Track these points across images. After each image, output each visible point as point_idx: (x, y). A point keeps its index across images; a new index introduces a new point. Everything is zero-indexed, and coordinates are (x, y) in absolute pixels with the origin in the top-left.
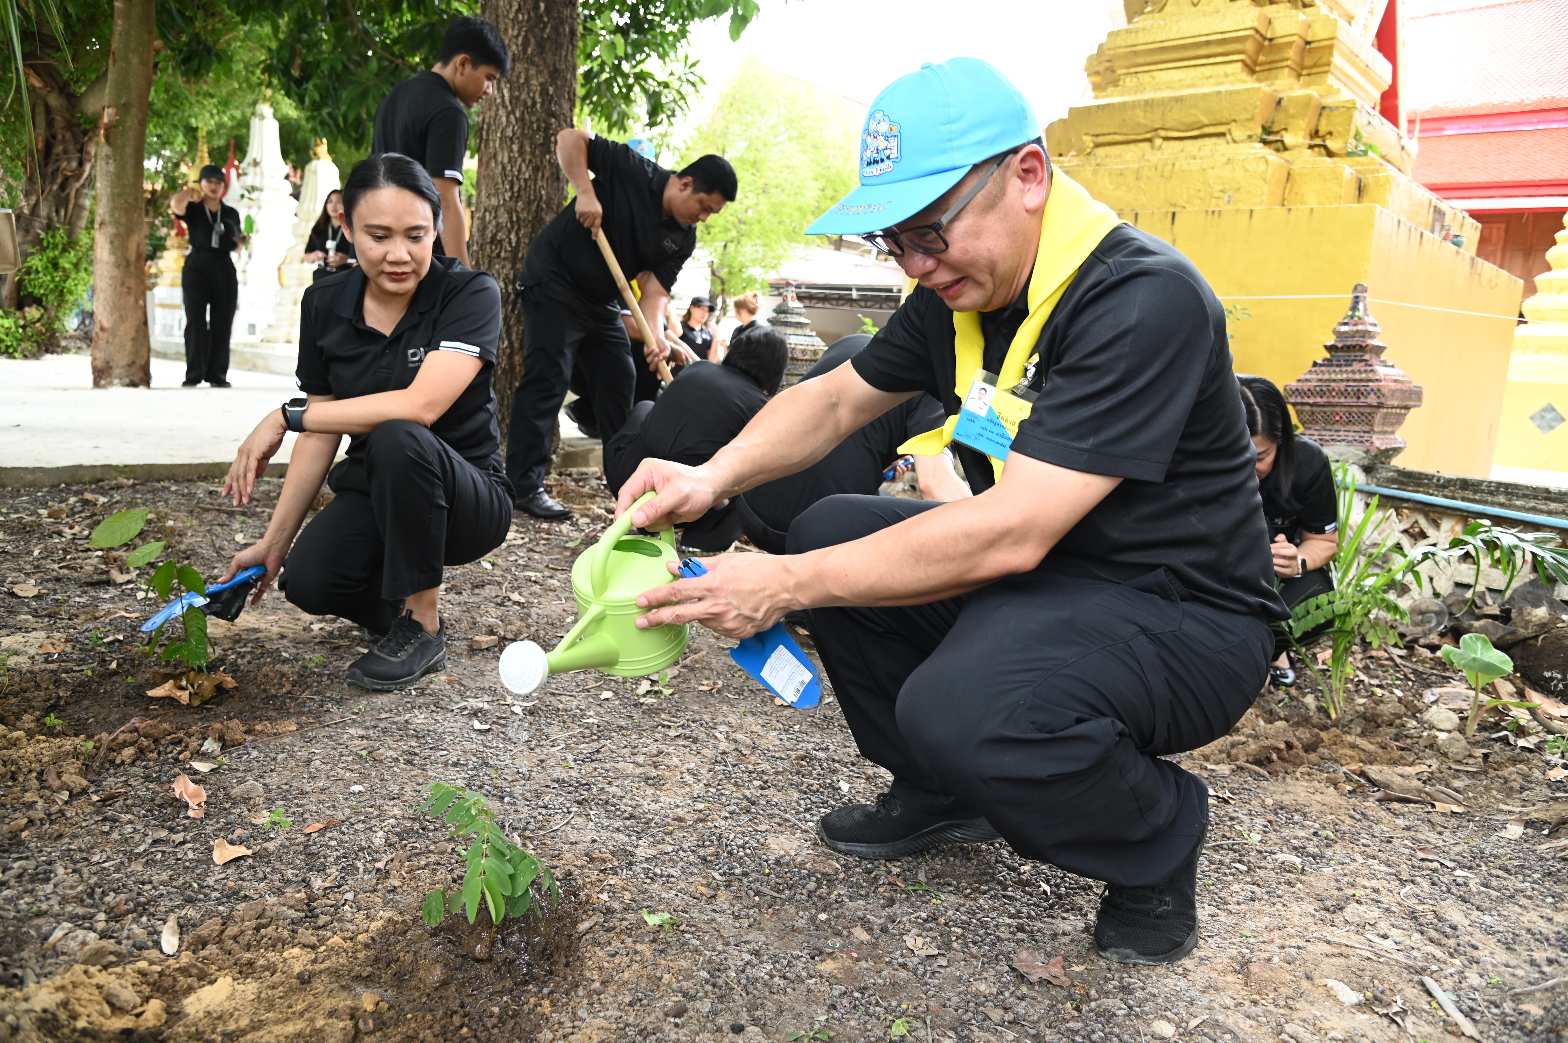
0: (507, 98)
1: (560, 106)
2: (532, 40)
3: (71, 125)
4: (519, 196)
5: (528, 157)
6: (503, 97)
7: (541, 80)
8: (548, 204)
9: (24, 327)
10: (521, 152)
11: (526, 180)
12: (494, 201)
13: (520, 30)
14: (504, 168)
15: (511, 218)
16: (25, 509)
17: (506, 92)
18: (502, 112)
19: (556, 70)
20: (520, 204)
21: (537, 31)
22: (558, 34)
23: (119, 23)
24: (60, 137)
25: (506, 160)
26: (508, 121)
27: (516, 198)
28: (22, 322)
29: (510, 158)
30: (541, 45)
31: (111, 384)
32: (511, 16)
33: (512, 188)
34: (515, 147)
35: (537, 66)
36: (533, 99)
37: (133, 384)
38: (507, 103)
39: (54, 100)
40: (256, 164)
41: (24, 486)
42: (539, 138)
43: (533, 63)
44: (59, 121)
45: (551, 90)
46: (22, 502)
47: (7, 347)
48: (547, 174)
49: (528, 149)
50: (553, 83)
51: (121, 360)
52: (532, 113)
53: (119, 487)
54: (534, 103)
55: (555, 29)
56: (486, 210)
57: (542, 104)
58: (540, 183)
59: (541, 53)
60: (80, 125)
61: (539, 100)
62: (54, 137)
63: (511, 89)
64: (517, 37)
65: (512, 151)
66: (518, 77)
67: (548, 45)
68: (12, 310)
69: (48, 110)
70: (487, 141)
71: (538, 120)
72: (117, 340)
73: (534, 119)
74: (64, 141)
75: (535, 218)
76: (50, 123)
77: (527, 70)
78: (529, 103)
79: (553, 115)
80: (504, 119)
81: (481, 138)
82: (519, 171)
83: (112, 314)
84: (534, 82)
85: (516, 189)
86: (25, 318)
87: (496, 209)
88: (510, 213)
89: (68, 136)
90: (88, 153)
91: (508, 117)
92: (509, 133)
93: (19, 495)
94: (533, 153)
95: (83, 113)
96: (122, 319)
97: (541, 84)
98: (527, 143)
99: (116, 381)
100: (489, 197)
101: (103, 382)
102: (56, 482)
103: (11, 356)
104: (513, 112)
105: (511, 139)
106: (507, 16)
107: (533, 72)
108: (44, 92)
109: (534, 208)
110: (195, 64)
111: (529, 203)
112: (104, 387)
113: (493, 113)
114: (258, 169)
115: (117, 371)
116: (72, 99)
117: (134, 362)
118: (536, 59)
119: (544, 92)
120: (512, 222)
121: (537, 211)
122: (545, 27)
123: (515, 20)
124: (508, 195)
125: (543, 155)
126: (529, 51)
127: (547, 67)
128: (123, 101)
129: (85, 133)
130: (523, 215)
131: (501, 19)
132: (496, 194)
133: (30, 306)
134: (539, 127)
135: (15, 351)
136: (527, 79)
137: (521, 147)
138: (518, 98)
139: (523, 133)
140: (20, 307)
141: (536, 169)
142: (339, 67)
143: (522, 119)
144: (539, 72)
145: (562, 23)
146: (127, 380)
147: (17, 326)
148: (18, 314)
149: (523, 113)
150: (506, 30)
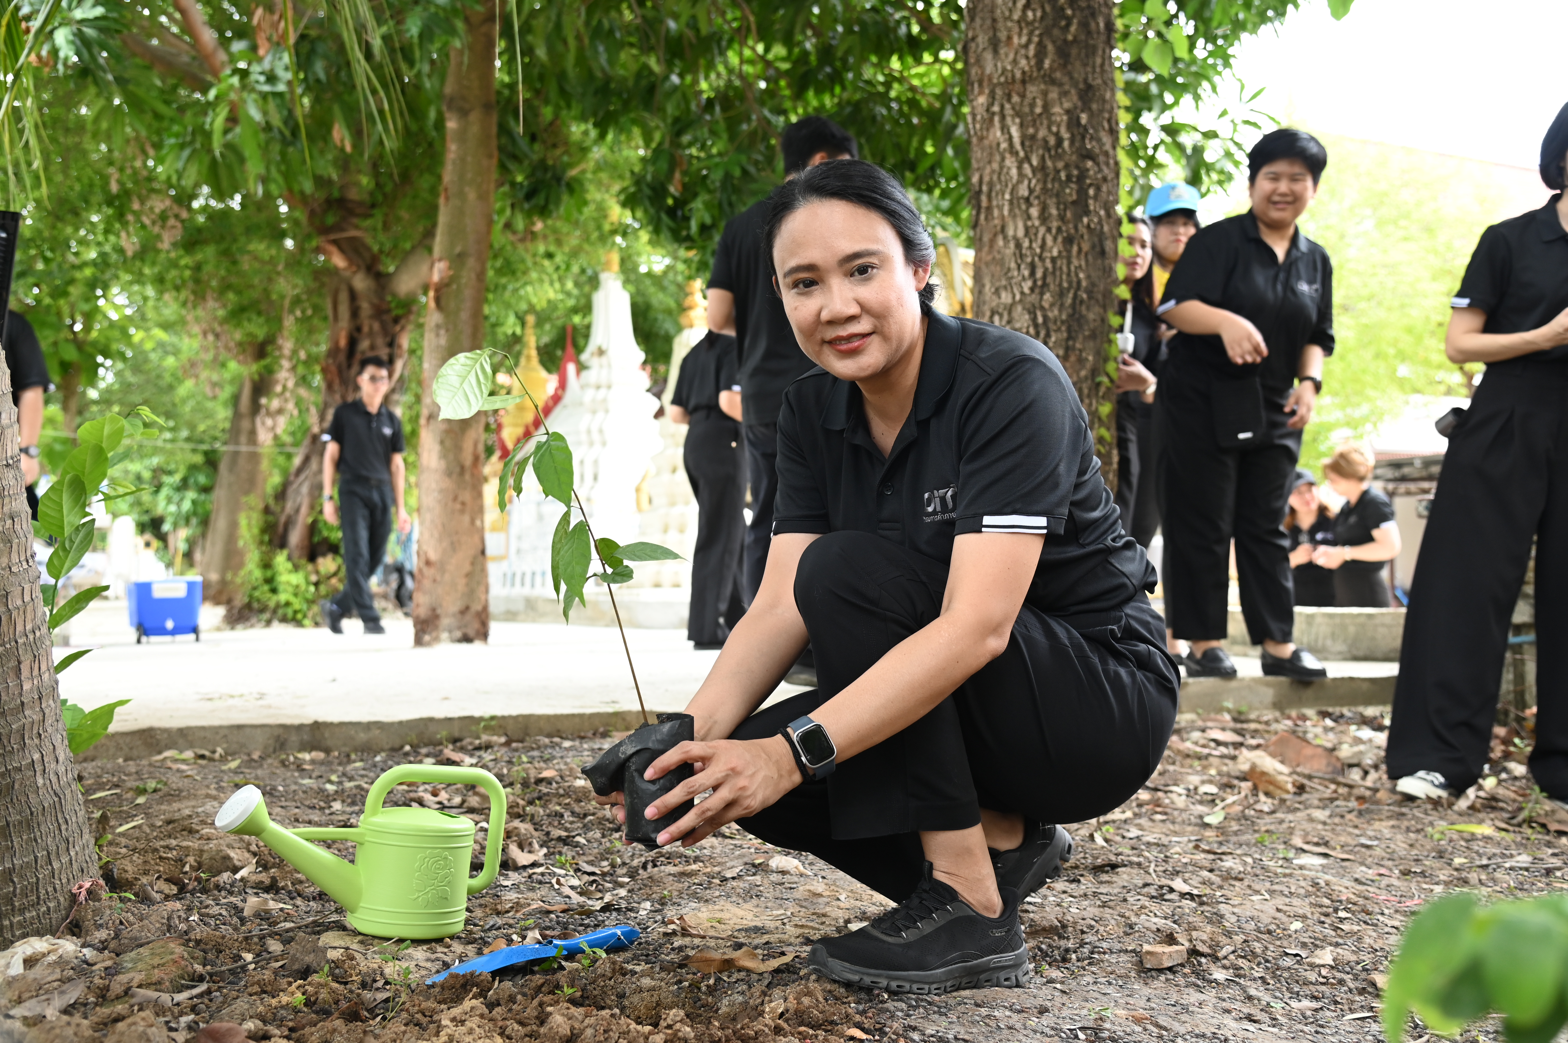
0: (1017, 140)
1: (1099, 140)
2: (1050, 47)
3: (380, 312)
4: (1045, 285)
5: (1055, 224)
6: (1010, 138)
7: (1067, 105)
8: (1089, 292)
9: (316, 584)
10: (1044, 217)
11: (1053, 260)
12: (1006, 298)
13: (1031, 34)
14: (1018, 246)
15: (1034, 320)
16: (363, 776)
17: (1015, 132)
18: (1010, 162)
19: (1089, 87)
20: (1047, 296)
21: (1056, 32)
22: (1089, 33)
23: (453, 149)
24: (366, 329)
25: (1021, 233)
26: (1021, 175)
27: (1040, 288)
28: (314, 578)
29: (1027, 230)
30: (1063, 53)
31: (437, 639)
32: (1016, 17)
33: (1033, 273)
34: (1034, 212)
35: (1060, 85)
36: (1058, 136)
37: (467, 639)
38: (1018, 147)
39: (361, 282)
40: (601, 352)
41: (356, 750)
42: (1071, 192)
43: (1053, 82)
44: (366, 308)
45: (1084, 118)
46: (356, 769)
47: (296, 612)
48: (1086, 247)
49: (1054, 212)
50: (1086, 108)
51: (451, 606)
52: (1057, 157)
53: (488, 747)
54: (1060, 141)
55: (1084, 25)
56: (993, 313)
57: (1072, 141)
58: (1075, 262)
59: (1064, 66)
60: (389, 311)
61: (1066, 135)
62: (359, 329)
63: (1022, 125)
64: (1026, 46)
65: (1029, 217)
66: (1032, 105)
67: (1074, 51)
68: (303, 561)
69: (353, 296)
70: (989, 209)
71: (1067, 166)
72: (447, 577)
73: (1060, 165)
74: (371, 334)
75: (1071, 316)
76: (355, 313)
77: (1045, 94)
78: (1052, 141)
79: (1089, 155)
80: (1014, 172)
81: (978, 207)
82: (1043, 246)
83: (440, 540)
84: (1057, 109)
85: (1039, 274)
86: (317, 572)
87: (1010, 309)
88: (1032, 313)
89: (376, 326)
90: (400, 347)
91: (1020, 168)
92: (1023, 191)
93: (349, 761)
94: (1062, 218)
95: (394, 295)
96: (454, 547)
97: (1068, 112)
98: (1051, 202)
99: (445, 635)
100: (997, 292)
101: (427, 638)
102: (397, 745)
103: (299, 624)
104: (1027, 159)
105: (1027, 200)
106: (1009, 18)
107: (1053, 95)
108: (347, 274)
109: (1069, 301)
110: (540, 199)
111: (1061, 294)
112: (428, 644)
113: (995, 166)
114: (604, 359)
115: (445, 621)
116: (381, 279)
117: (467, 608)
118: (1058, 75)
119: (1074, 123)
120: (1036, 326)
121: (1073, 305)
122: (1068, 25)
123: (1022, 21)
124: (1027, 286)
125: (1078, 218)
126: (1047, 64)
127: (1075, 84)
128: (458, 249)
129: (396, 320)
130: (1053, 313)
131: (1000, 25)
132: (1009, 287)
133: (324, 555)
134: (1069, 177)
135: (305, 616)
136: (1046, 107)
137: (1044, 209)
138: (1033, 137)
139: (1044, 190)
140: (312, 557)
141: (1069, 241)
142: (737, 172)
143: (1043, 167)
144: (1065, 94)
145: (1093, 15)
146: (458, 634)
147: (308, 583)
148: (310, 567)
149: (1043, 159)
150: (1009, 38)
